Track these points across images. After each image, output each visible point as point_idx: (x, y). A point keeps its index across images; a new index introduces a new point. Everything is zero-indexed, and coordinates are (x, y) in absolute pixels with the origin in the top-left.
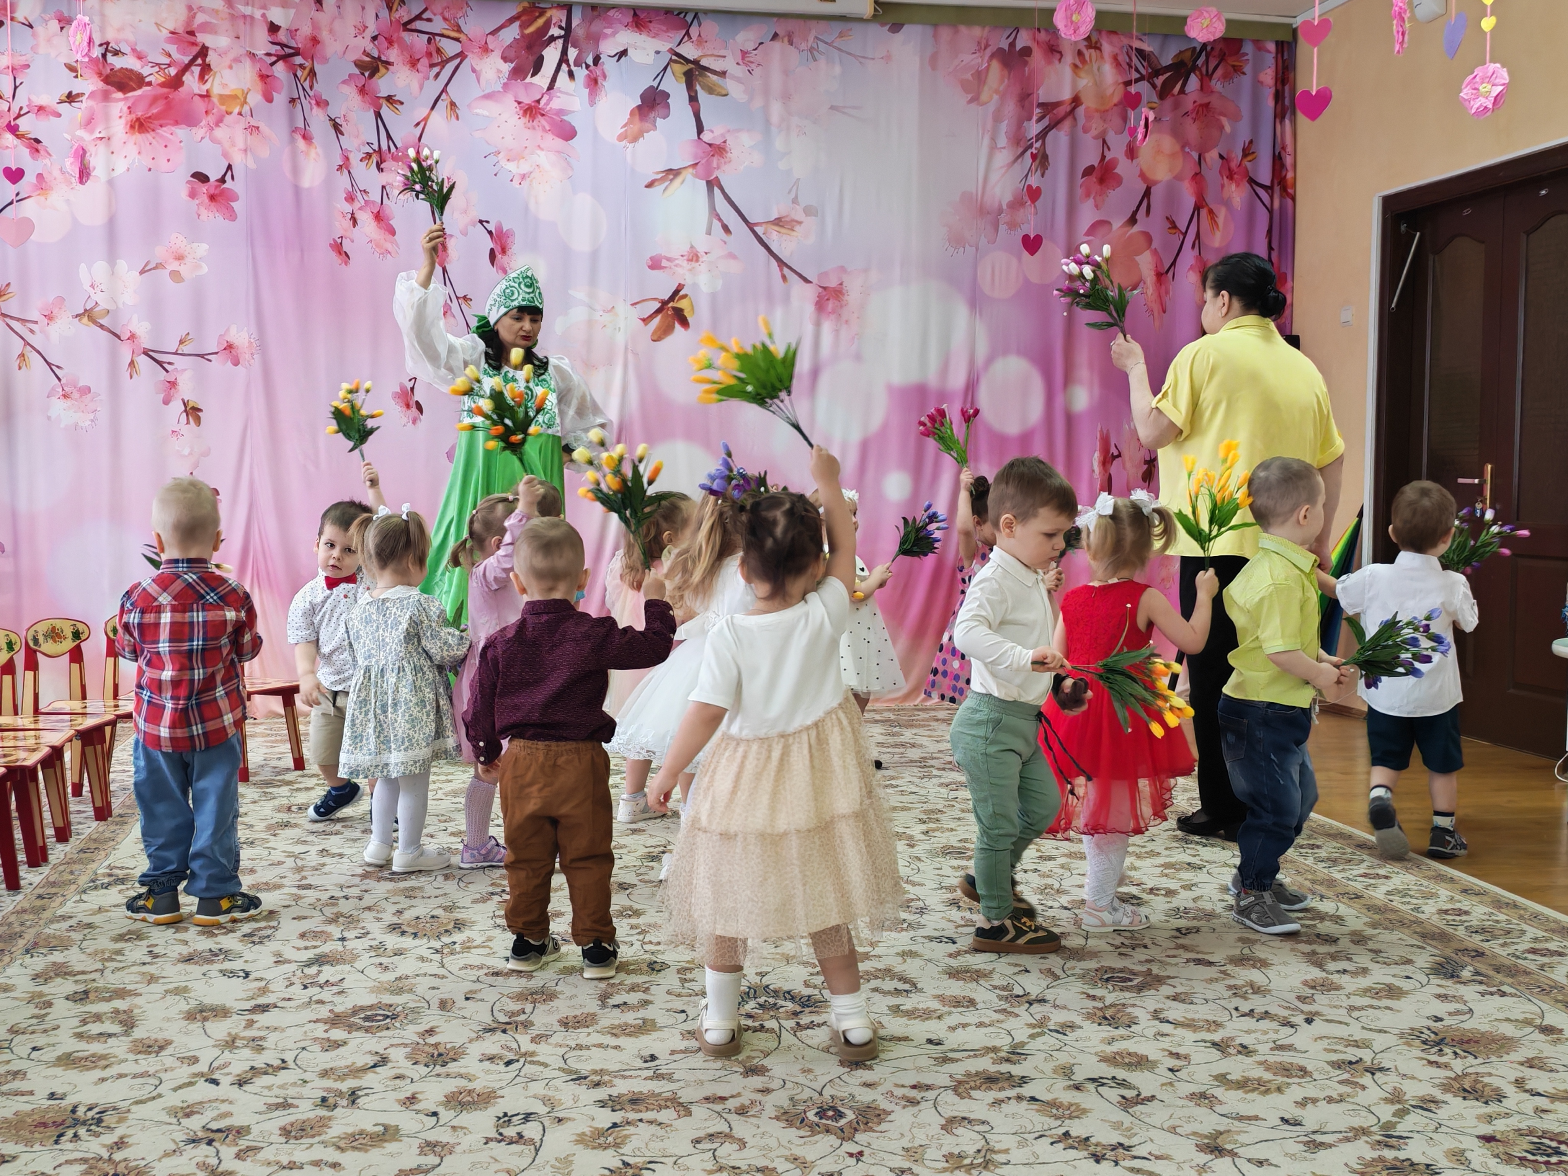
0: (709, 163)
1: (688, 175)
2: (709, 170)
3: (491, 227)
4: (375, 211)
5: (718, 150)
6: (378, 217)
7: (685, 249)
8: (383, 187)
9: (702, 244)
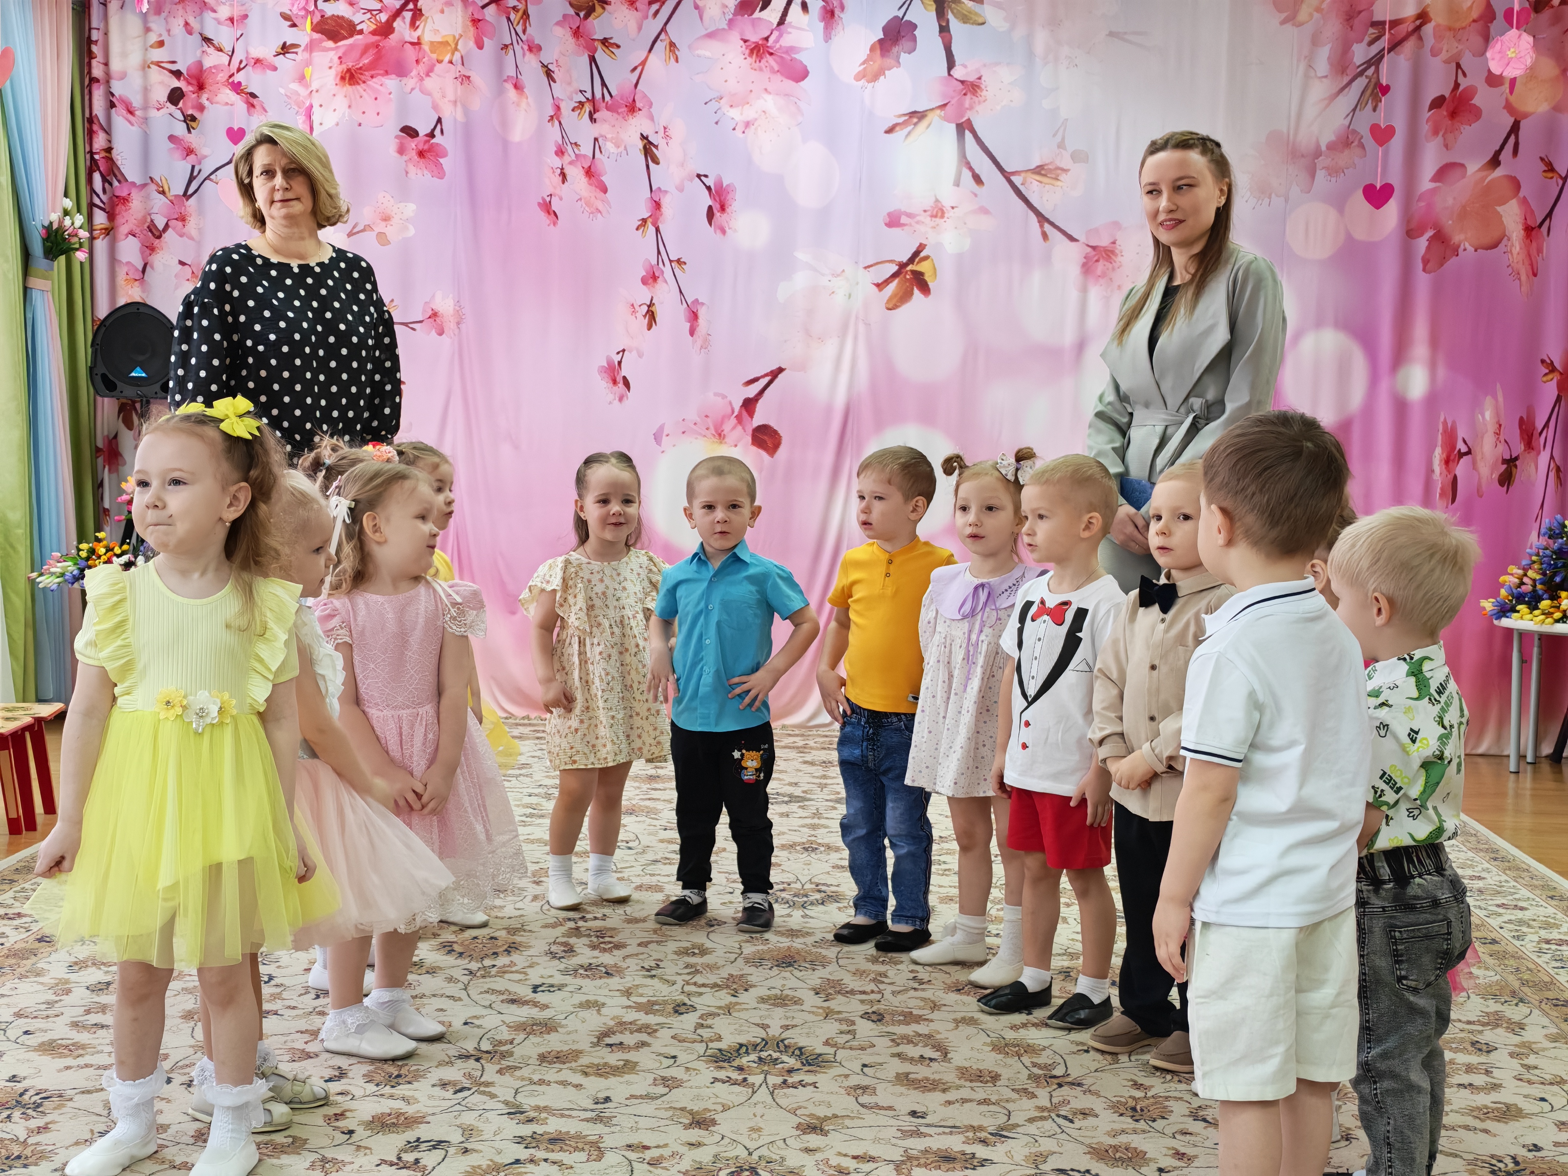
0: (960, 104)
1: (935, 118)
2: (961, 109)
3: (709, 182)
4: (586, 166)
5: (972, 87)
6: (589, 173)
7: (929, 203)
8: (596, 139)
9: (948, 195)
